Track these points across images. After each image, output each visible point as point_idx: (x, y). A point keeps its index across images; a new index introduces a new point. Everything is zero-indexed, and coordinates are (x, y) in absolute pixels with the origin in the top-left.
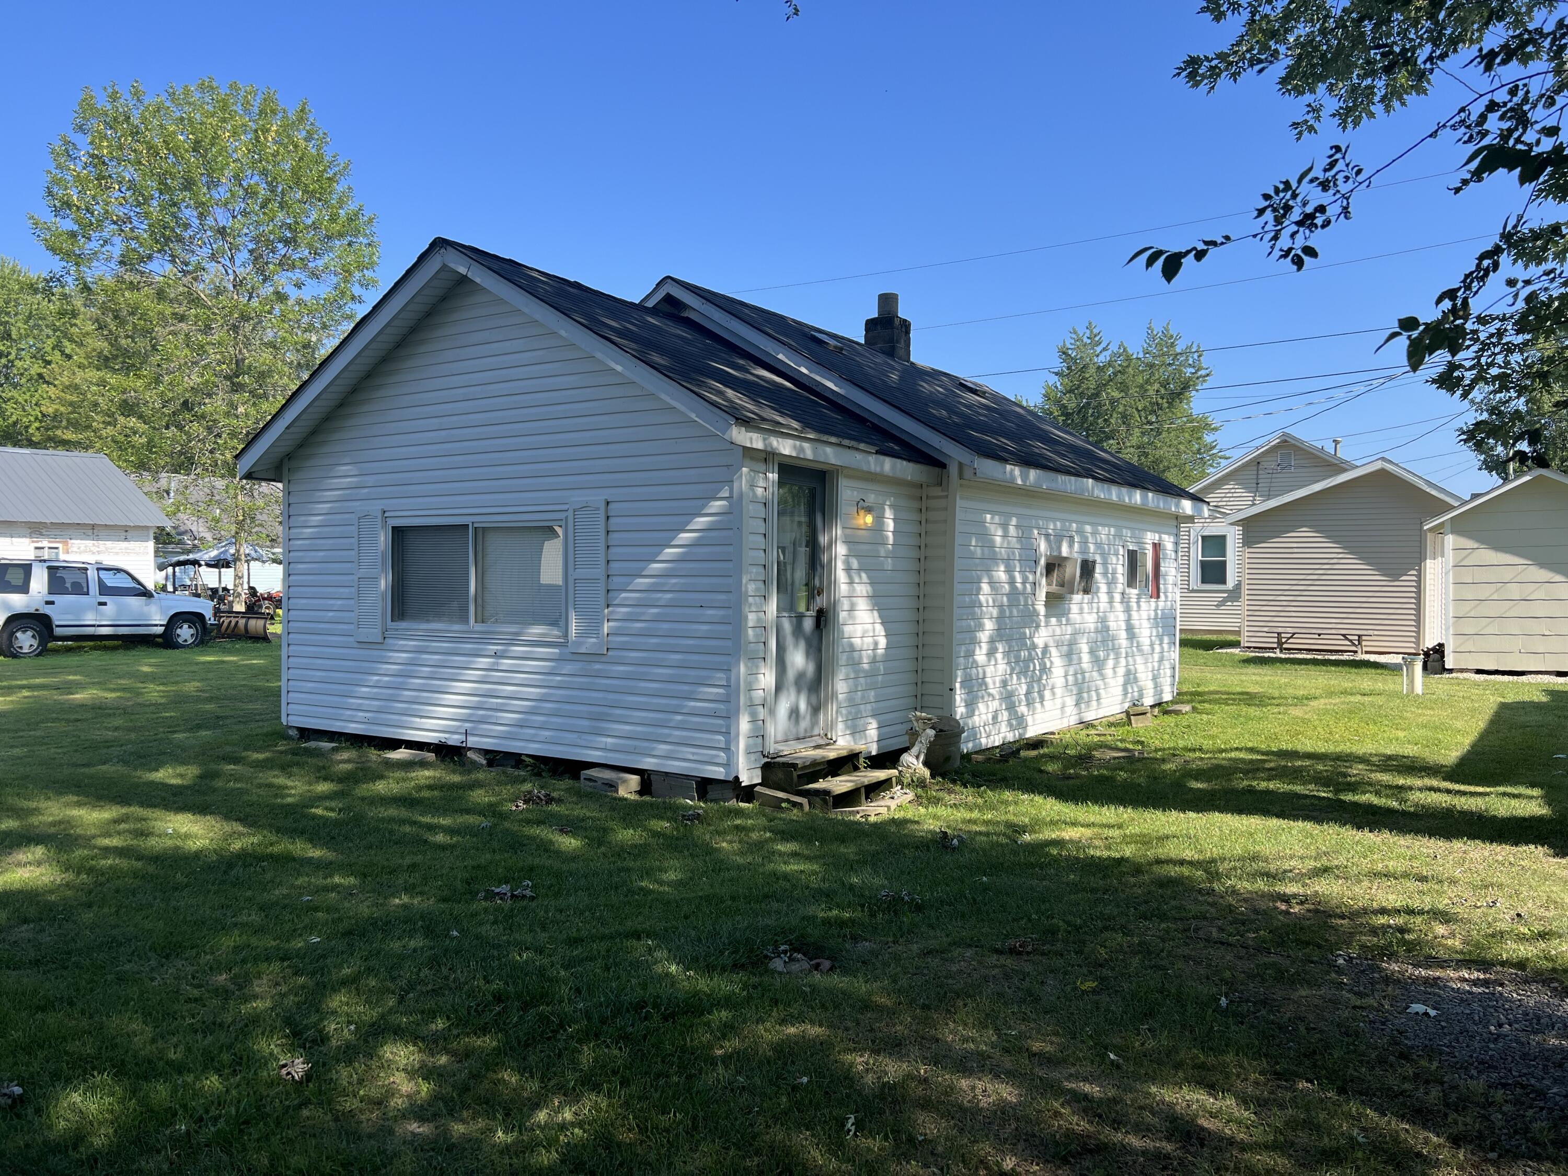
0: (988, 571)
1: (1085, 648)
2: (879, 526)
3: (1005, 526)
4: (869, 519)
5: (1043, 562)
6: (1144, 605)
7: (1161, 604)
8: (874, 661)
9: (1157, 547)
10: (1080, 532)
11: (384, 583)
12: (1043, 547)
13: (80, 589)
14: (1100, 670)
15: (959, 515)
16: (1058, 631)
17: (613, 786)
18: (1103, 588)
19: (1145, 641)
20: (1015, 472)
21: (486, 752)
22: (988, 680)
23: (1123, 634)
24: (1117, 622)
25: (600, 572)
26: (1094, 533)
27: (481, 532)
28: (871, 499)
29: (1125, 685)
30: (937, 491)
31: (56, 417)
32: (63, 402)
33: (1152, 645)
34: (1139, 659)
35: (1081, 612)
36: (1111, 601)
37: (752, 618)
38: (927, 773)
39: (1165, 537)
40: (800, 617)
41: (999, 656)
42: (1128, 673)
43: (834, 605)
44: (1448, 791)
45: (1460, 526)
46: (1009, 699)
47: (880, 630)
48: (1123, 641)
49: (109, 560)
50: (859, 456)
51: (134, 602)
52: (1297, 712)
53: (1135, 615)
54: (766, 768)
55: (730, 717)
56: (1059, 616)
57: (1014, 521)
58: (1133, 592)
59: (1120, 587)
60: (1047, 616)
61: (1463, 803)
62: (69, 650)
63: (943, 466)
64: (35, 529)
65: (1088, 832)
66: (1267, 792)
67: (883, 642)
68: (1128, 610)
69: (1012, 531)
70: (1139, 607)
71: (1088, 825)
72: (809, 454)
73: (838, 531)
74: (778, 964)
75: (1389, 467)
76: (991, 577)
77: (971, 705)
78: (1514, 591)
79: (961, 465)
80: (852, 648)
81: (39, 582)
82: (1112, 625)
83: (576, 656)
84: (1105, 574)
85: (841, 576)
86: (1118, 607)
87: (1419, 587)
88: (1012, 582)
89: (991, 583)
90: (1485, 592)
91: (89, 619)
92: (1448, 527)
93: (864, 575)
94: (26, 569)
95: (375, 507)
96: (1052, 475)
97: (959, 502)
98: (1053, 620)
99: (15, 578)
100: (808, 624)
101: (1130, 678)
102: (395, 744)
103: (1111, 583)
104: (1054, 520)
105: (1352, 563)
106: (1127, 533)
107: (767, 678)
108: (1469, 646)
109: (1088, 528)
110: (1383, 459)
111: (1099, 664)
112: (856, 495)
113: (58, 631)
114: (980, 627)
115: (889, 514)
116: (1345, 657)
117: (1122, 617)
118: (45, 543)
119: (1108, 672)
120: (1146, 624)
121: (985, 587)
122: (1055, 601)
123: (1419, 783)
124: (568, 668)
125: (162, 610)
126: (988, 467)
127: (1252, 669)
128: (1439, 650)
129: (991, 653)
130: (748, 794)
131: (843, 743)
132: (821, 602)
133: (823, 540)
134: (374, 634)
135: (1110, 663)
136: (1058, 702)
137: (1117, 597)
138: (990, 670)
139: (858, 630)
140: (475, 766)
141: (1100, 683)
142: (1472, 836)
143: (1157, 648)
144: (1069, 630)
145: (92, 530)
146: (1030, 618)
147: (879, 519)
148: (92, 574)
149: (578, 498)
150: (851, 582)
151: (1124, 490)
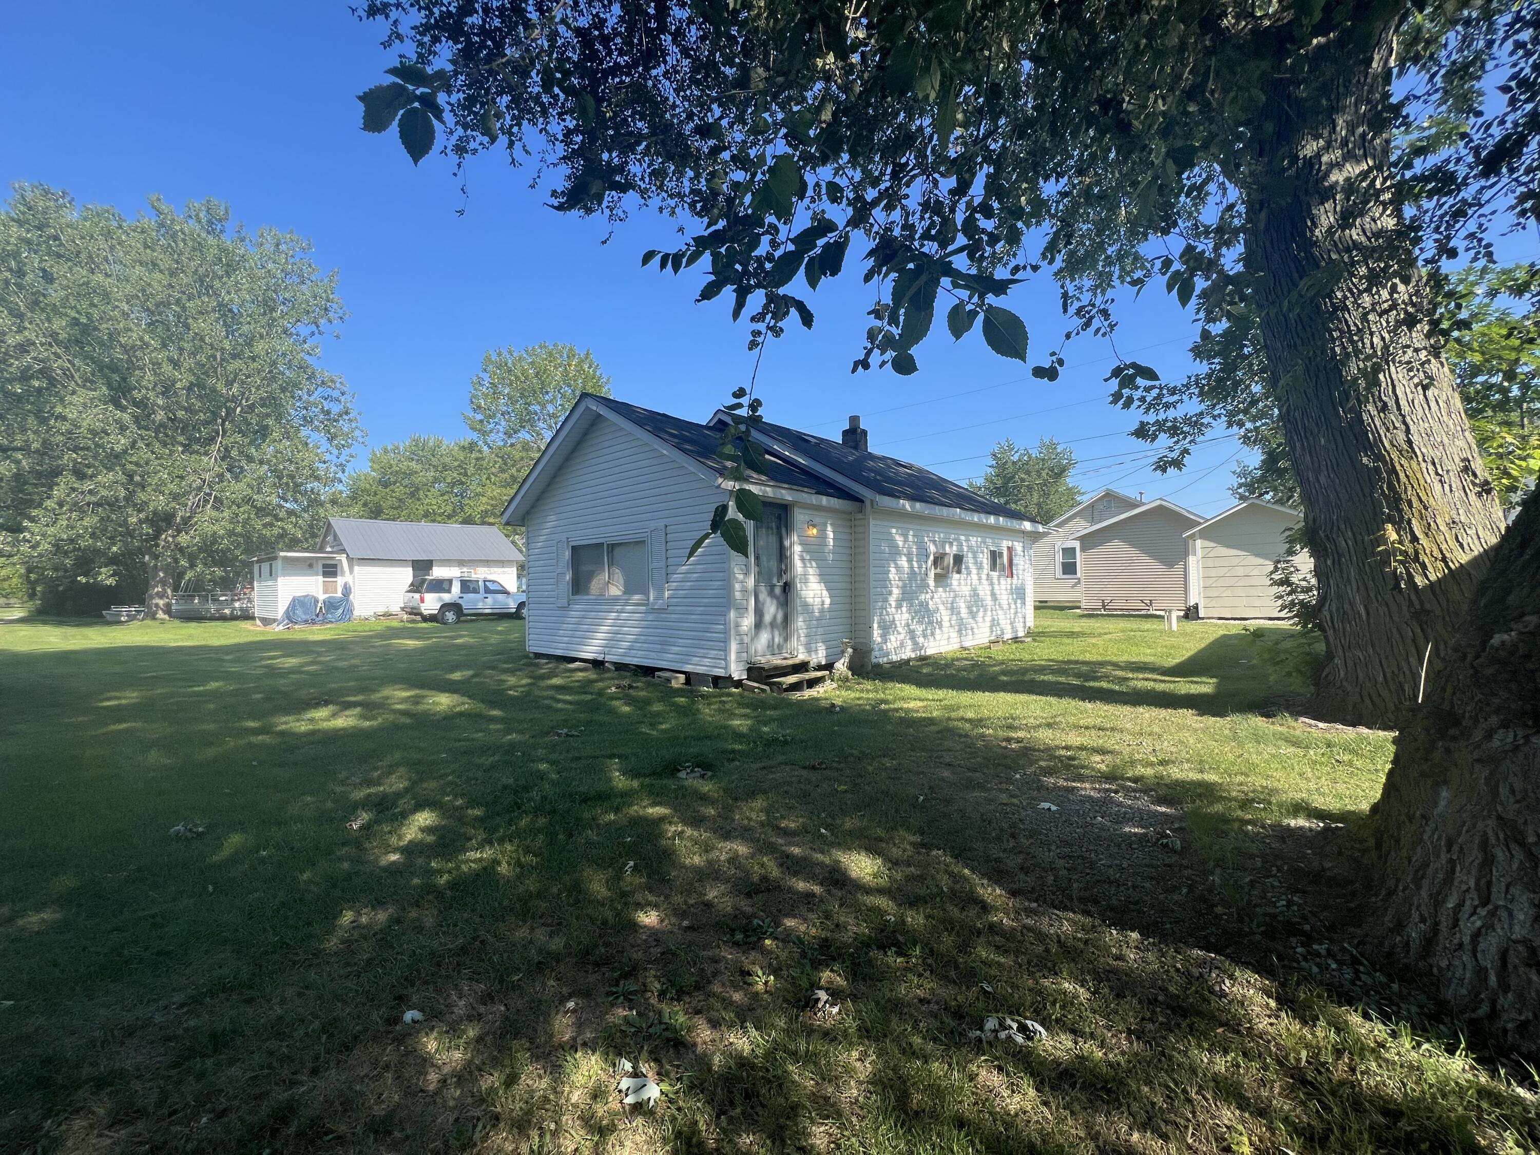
0: (895, 561)
1: (963, 605)
2: (823, 536)
3: (905, 536)
4: (815, 531)
5: (932, 558)
6: (1002, 581)
7: (1015, 581)
8: (822, 611)
9: (1010, 549)
10: (958, 540)
11: (568, 577)
12: (932, 548)
13: (476, 591)
14: (974, 618)
15: (872, 528)
16: (944, 595)
17: (668, 680)
18: (974, 571)
19: (1004, 603)
20: (907, 505)
21: (615, 663)
22: (898, 623)
23: (989, 598)
24: (984, 591)
25: (662, 564)
26: (967, 540)
27: (612, 547)
28: (817, 520)
29: (991, 627)
30: (859, 516)
31: (486, 512)
32: (488, 504)
33: (1009, 604)
34: (1000, 612)
35: (959, 585)
36: (980, 579)
37: (737, 586)
38: (850, 673)
39: (1016, 543)
40: (773, 587)
41: (904, 609)
42: (993, 620)
43: (793, 579)
44: (1155, 680)
45: (1206, 534)
46: (912, 634)
47: (825, 593)
48: (989, 602)
49: (490, 577)
50: (805, 495)
51: (500, 597)
52: (1094, 641)
53: (996, 587)
54: (749, 670)
55: (726, 642)
56: (945, 586)
57: (911, 533)
58: (995, 574)
59: (985, 572)
60: (936, 587)
61: (1160, 687)
62: (472, 621)
63: (862, 501)
64: (461, 563)
65: (920, 704)
66: (1043, 681)
67: (828, 601)
68: (992, 584)
69: (910, 538)
70: (999, 583)
71: (920, 700)
72: (771, 494)
73: (795, 538)
74: (683, 774)
75: (1164, 503)
76: (896, 564)
77: (884, 637)
78: (1240, 571)
79: (872, 501)
80: (806, 605)
81: (456, 588)
82: (981, 593)
83: (654, 611)
84: (976, 563)
85: (798, 563)
86: (984, 582)
87: (1185, 571)
88: (912, 567)
89: (897, 567)
90: (1221, 572)
91: (480, 605)
92: (1197, 535)
93: (814, 564)
94: (450, 581)
95: (563, 537)
96: (932, 506)
97: (872, 522)
98: (940, 589)
99: (446, 586)
100: (778, 591)
101: (994, 623)
102: (574, 660)
103: (980, 568)
104: (939, 533)
105: (1146, 559)
106: (989, 541)
107: (748, 621)
108: (1213, 604)
109: (963, 538)
110: (1161, 499)
111: (973, 615)
112: (807, 518)
113: (465, 612)
114: (890, 593)
115: (829, 528)
116: (1143, 612)
117: (988, 588)
118: (465, 570)
119: (979, 619)
120: (1004, 592)
121: (893, 570)
122: (941, 579)
123: (1141, 676)
124: (651, 617)
125: (514, 601)
126: (886, 501)
127: (1084, 620)
128: (1196, 607)
129: (899, 607)
130: (738, 684)
131: (802, 657)
132: (785, 578)
133: (787, 543)
134: (563, 602)
135: (981, 614)
136: (946, 636)
137: (984, 577)
138: (897, 617)
139: (811, 594)
140: (609, 670)
141: (974, 625)
142: (1149, 704)
143: (1013, 606)
144: (952, 594)
145: (488, 563)
146: (924, 586)
147: (823, 531)
148: (481, 584)
149: (652, 525)
150: (805, 567)
151: (982, 516)
